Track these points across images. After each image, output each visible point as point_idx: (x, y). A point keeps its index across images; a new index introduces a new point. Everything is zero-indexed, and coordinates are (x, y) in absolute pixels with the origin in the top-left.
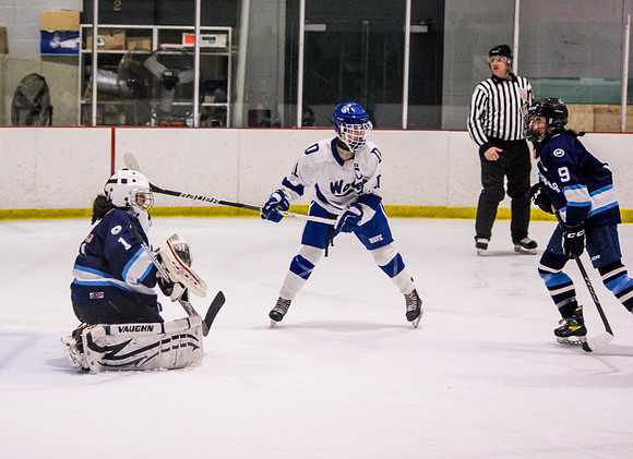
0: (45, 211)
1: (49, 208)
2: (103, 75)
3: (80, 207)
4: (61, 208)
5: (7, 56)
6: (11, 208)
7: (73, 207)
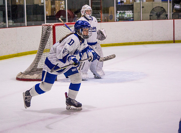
0: (156, 42)
1: (157, 41)
2: (178, 6)
3: (165, 40)
4: (160, 41)
5: (153, 2)
6: (146, 41)
7: (163, 41)
